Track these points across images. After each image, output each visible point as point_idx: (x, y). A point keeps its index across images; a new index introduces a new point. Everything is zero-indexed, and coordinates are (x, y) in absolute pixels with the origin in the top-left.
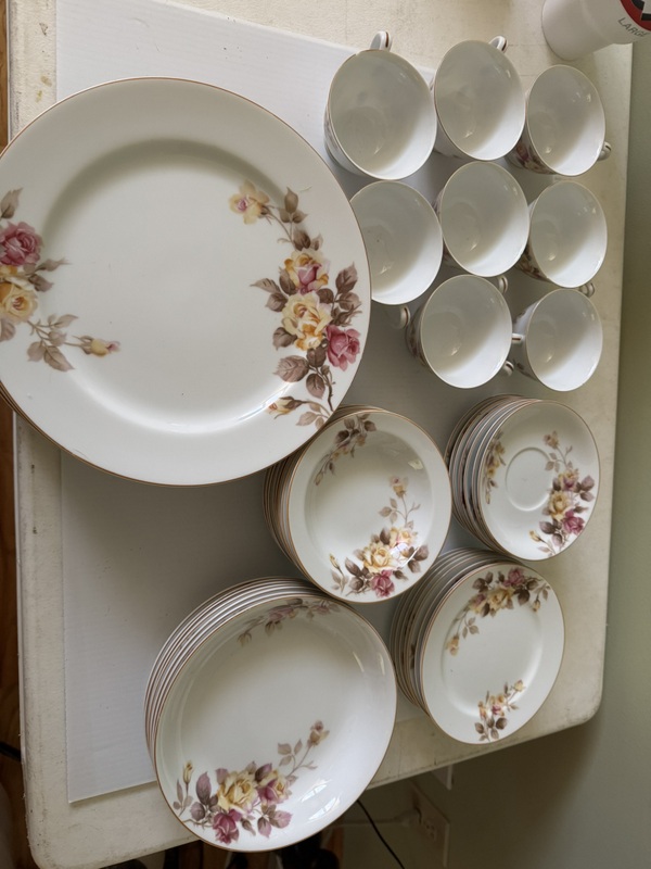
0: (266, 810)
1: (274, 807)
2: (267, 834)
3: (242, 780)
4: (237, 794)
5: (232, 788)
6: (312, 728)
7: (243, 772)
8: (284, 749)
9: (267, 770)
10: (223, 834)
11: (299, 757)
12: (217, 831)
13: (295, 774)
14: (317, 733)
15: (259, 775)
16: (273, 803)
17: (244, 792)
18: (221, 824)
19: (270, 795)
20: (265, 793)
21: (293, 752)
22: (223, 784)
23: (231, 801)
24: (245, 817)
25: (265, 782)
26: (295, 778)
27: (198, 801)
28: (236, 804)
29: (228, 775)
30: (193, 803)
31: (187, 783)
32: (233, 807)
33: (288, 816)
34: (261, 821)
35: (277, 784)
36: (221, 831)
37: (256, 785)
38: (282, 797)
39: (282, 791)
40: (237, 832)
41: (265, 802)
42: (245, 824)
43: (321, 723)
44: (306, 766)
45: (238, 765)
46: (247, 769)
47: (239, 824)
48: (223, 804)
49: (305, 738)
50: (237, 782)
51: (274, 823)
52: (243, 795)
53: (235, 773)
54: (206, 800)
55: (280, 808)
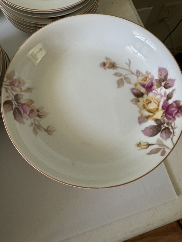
0: (159, 85)
1: (156, 80)
2: (173, 81)
3: (144, 105)
4: (152, 106)
5: (149, 111)
6: (105, 69)
7: (138, 106)
8: (120, 83)
9: (135, 91)
10: (178, 112)
11: (124, 72)
12: (176, 117)
13: (135, 72)
14: (107, 65)
15: (139, 95)
16: (154, 82)
17: (150, 102)
18: (171, 115)
19: (150, 85)
20: (149, 88)
21: (122, 77)
22: (148, 117)
23: (157, 109)
24: (165, 98)
25: (143, 90)
26: (138, 72)
27: (159, 134)
28: (158, 106)
29: (142, 115)
30: (161, 138)
31: (149, 145)
32: (160, 108)
33: (161, 70)
34: (166, 87)
35: (142, 82)
36: (176, 113)
37: (145, 96)
38: (150, 77)
39: (146, 78)
40: (175, 102)
41: (155, 87)
42: (169, 97)
43: (101, 64)
44: (129, 66)
45: (134, 111)
46: (136, 104)
47: (170, 102)
48: (159, 115)
49: (112, 71)
50: (145, 108)
51: (165, 78)
52: (153, 102)
53: (140, 111)
54: (158, 129)
55: (156, 77)
